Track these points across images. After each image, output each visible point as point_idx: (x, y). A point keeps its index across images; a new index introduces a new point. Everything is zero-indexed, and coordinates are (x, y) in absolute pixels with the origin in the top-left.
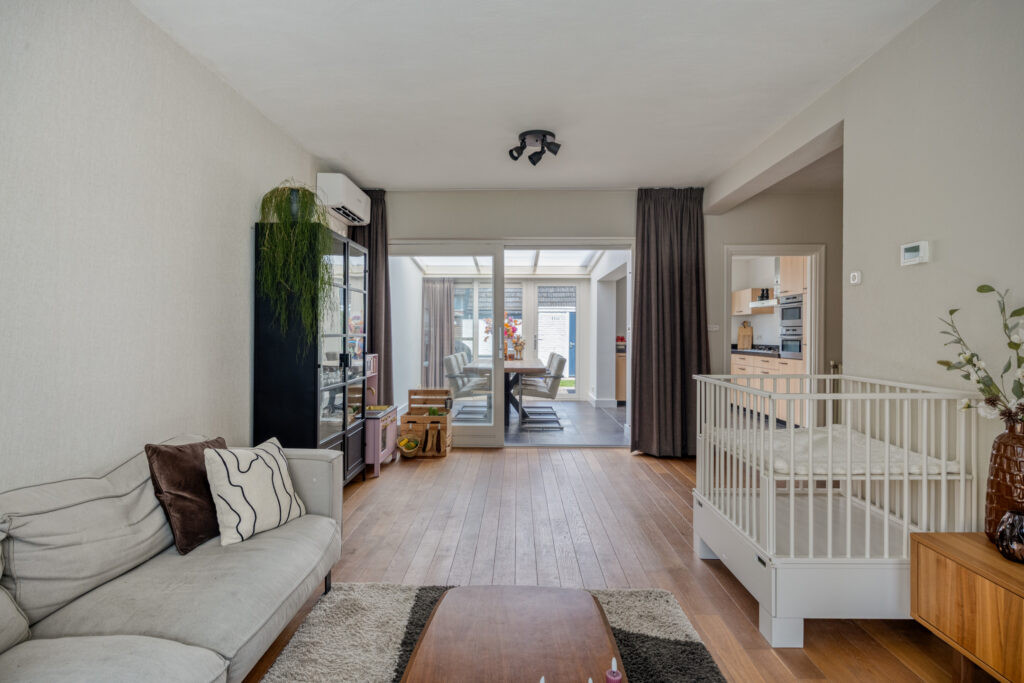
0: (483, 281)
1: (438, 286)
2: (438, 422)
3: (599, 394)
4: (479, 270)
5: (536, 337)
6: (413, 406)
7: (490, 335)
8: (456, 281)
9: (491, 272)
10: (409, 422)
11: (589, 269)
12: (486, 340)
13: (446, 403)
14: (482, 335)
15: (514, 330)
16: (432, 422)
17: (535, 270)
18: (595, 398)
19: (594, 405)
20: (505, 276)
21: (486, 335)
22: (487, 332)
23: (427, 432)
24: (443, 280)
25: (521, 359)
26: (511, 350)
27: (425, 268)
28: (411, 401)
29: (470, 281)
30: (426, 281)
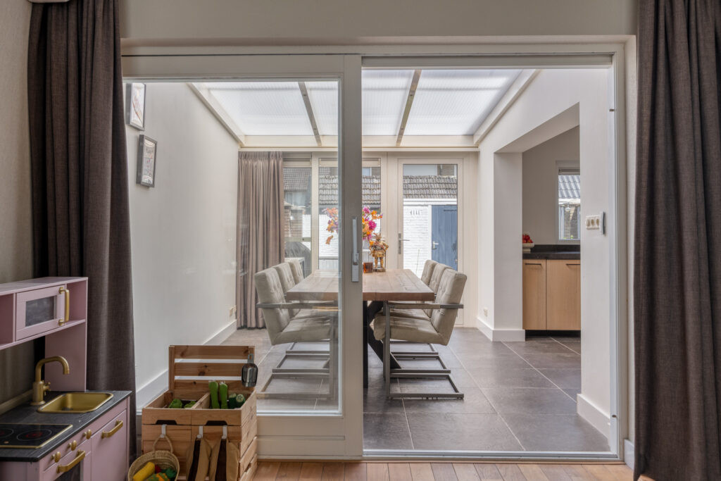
0: (325, 156)
1: (261, 164)
2: (223, 423)
3: (498, 321)
4: (318, 140)
5: (400, 236)
6: (177, 378)
7: (335, 234)
8: (287, 156)
9: (336, 145)
10: (160, 422)
11: (476, 139)
12: (329, 240)
13: (243, 374)
14: (324, 234)
15: (372, 226)
16: (210, 423)
17: (399, 141)
18: (493, 329)
19: (490, 337)
20: (363, 150)
21: (329, 234)
22: (330, 229)
23: (197, 443)
24: (268, 155)
25: (384, 271)
26: (367, 258)
27: (242, 139)
28: (174, 369)
29: (307, 156)
30: (244, 156)
